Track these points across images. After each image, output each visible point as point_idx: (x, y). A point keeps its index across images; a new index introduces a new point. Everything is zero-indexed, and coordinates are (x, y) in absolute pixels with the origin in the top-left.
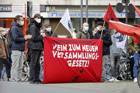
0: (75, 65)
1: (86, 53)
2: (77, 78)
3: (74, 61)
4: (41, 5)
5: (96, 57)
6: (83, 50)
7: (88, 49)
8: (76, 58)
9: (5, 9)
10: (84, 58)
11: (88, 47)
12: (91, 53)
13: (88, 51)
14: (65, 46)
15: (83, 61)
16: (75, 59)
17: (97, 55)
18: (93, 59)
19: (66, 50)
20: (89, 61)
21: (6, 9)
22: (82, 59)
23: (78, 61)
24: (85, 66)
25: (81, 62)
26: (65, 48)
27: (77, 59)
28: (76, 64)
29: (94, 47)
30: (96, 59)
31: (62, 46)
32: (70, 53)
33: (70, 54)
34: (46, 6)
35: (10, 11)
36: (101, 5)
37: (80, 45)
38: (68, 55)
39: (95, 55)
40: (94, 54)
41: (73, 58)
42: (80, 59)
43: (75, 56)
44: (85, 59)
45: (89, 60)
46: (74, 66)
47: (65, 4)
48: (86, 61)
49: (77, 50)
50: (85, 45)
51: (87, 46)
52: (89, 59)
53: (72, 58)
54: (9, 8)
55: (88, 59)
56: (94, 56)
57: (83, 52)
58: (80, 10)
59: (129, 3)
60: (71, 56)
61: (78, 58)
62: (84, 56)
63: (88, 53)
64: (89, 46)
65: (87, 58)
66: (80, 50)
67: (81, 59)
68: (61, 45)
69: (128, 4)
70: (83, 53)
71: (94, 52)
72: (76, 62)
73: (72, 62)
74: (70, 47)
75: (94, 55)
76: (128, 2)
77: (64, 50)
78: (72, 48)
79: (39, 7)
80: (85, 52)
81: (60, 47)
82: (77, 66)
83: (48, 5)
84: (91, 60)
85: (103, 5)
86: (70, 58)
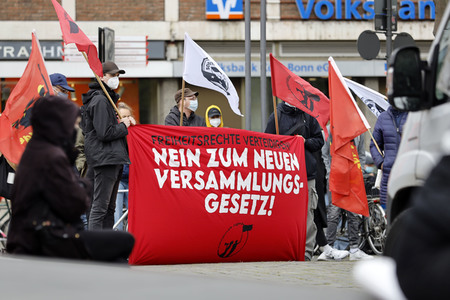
0: (229, 207)
1: (264, 174)
2: (234, 247)
3: (225, 196)
4: (148, 41)
5: (295, 186)
6: (256, 166)
7: (273, 163)
8: (232, 188)
9: (49, 51)
10: (256, 188)
11: (273, 156)
12: (281, 175)
13: (270, 167)
14: (194, 153)
15: (255, 198)
16: (227, 191)
17: (299, 182)
18: (288, 191)
19: (199, 166)
20: (273, 198)
21: (52, 51)
22: (252, 192)
23: (236, 196)
24: (262, 212)
25: (246, 201)
26: (194, 158)
27: (235, 191)
28: (231, 205)
29: (289, 158)
30: (296, 192)
31: (185, 154)
32: (212, 172)
33: (212, 176)
34: (168, 42)
35: (60, 59)
36: (328, 38)
37: (246, 149)
38: (205, 178)
39: (293, 180)
40: (289, 177)
41: (222, 188)
42: (243, 192)
43: (227, 182)
44: (262, 193)
45: (273, 194)
46: (226, 211)
47: (221, 38)
48: (265, 198)
49: (236, 165)
50: (262, 151)
51: (269, 153)
52: (274, 191)
53: (217, 188)
54: (59, 49)
55: (270, 193)
56: (291, 184)
57: (256, 170)
58: (243, 55)
59: (396, 30)
60: (215, 182)
61: (239, 189)
62: (259, 183)
63: (270, 174)
64: (275, 153)
65: (266, 189)
66: (246, 165)
67: (248, 193)
68: (182, 151)
69: (392, 35)
70: (255, 174)
71: (290, 172)
72: (230, 200)
73: (219, 200)
74: (213, 157)
75: (289, 180)
76: (393, 27)
77: (190, 165)
78: (217, 158)
79: (144, 45)
80: (261, 170)
81: (179, 154)
82: (233, 211)
83: (173, 40)
84: (280, 196)
85: (333, 38)
86: (212, 186)
